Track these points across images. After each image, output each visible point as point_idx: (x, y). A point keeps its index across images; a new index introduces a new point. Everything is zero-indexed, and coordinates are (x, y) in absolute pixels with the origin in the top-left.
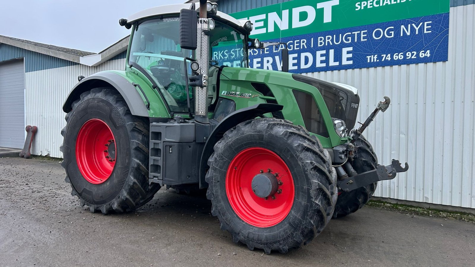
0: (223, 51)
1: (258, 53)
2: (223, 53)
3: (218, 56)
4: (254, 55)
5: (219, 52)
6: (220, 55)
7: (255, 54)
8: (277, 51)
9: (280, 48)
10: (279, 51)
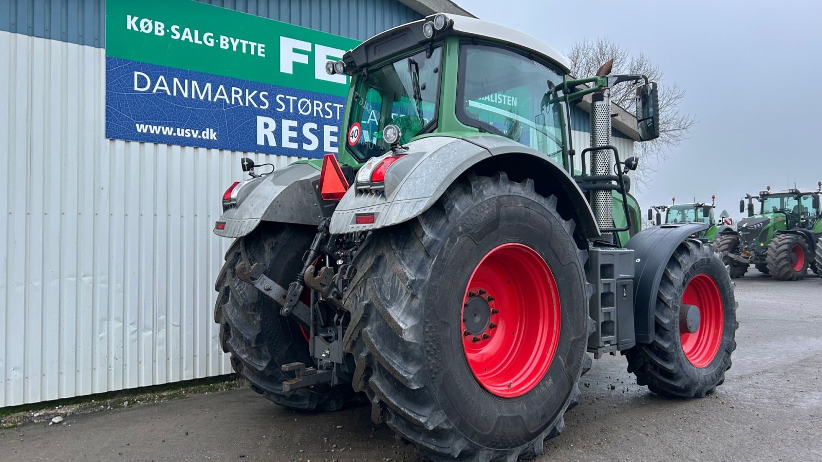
0: (255, 92)
1: (333, 117)
2: (258, 95)
3: (243, 98)
4: (324, 118)
5: (247, 91)
6: (249, 98)
7: (326, 117)
8: (365, 122)
9: (370, 119)
10: (368, 123)
